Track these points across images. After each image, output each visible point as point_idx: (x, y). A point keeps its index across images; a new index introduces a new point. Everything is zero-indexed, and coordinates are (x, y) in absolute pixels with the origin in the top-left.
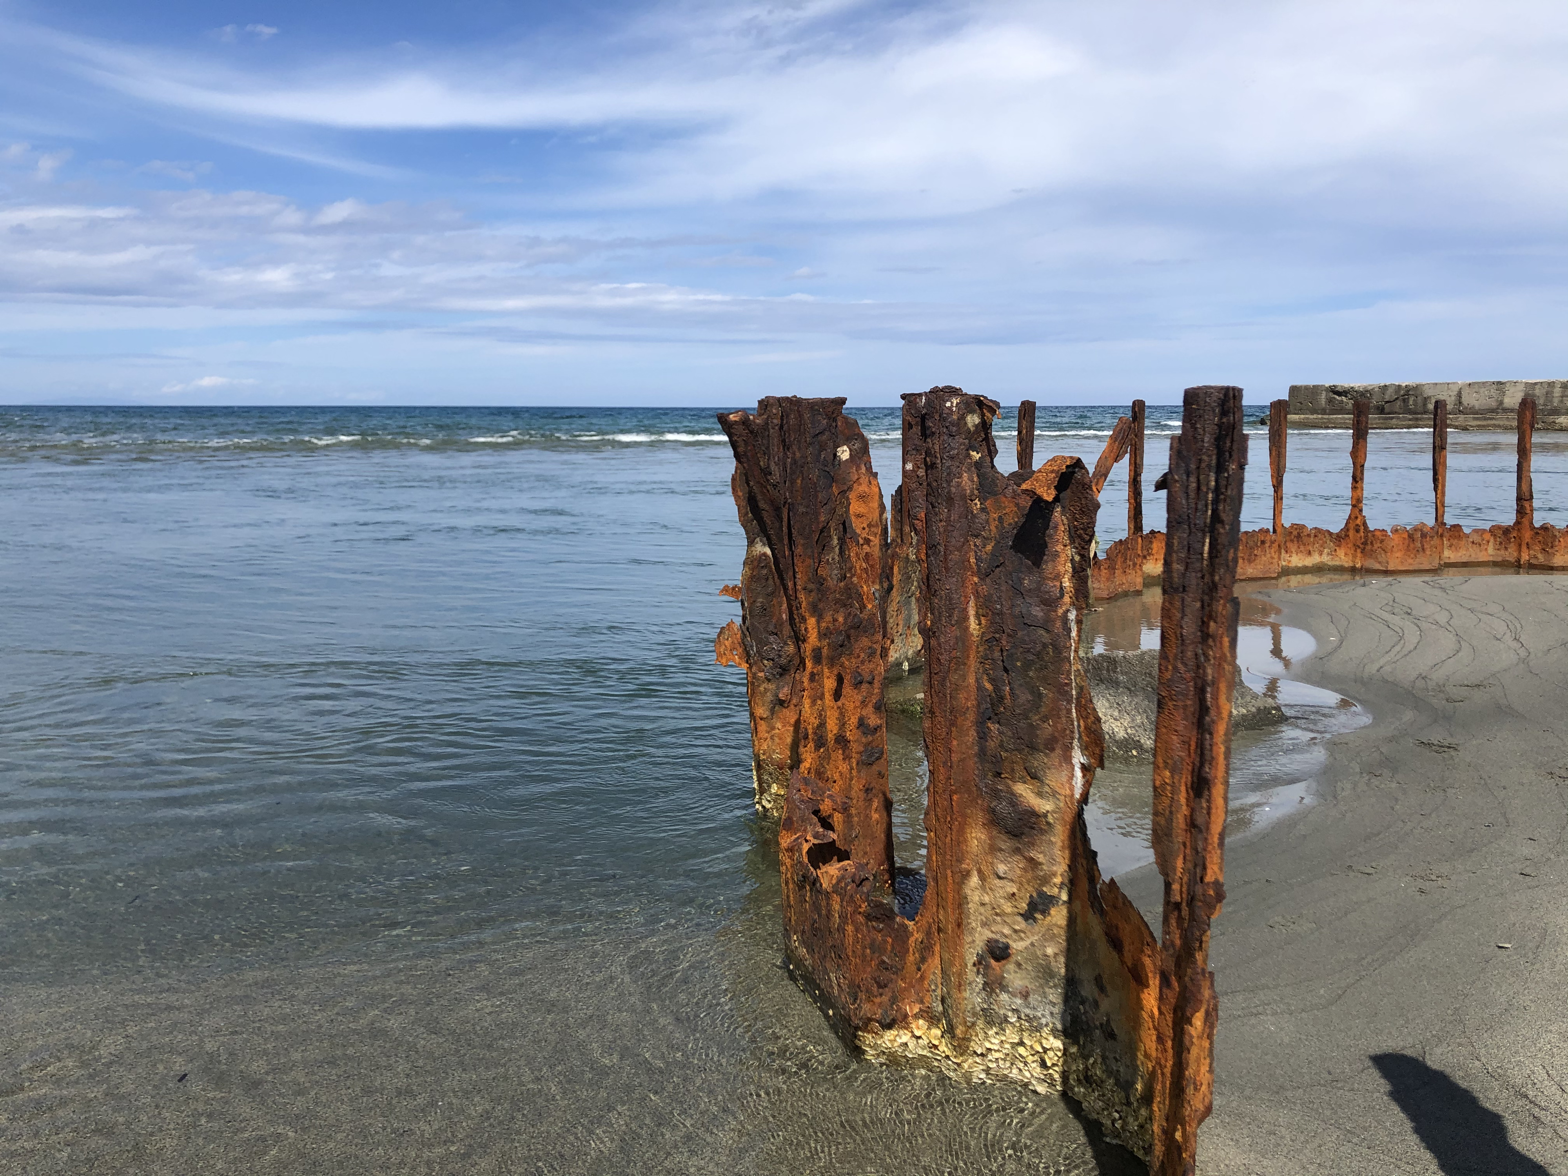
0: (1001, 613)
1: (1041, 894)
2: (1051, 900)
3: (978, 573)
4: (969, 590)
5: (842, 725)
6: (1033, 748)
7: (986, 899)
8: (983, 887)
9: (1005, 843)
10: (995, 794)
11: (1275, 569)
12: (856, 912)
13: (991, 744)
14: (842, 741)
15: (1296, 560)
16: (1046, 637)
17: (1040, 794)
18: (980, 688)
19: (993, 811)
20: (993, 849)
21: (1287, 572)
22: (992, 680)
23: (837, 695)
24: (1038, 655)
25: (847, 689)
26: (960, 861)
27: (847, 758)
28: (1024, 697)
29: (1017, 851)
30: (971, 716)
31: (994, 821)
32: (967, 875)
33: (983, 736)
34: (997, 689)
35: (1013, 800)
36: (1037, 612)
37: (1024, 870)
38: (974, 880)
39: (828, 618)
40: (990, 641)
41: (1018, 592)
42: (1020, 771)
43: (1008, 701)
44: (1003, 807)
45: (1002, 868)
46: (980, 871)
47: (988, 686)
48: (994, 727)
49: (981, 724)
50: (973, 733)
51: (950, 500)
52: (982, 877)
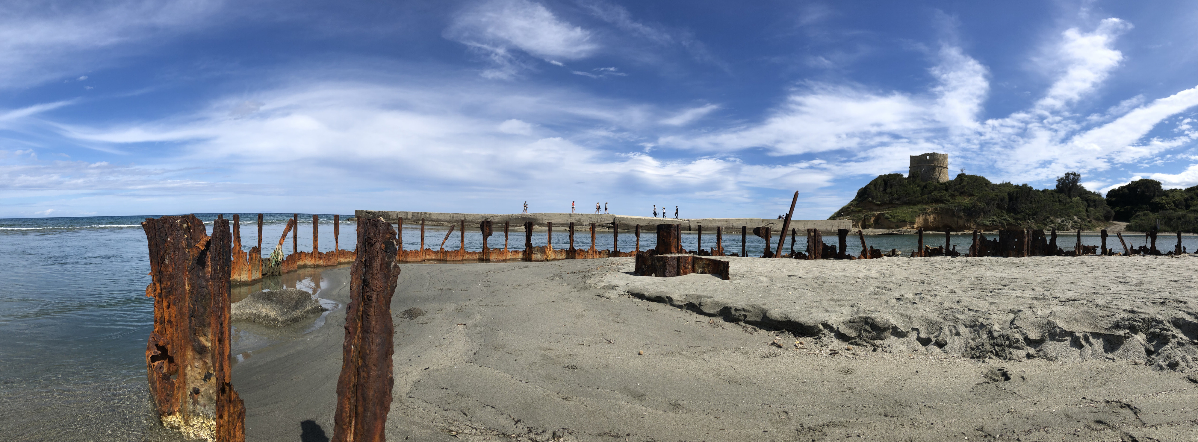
0: (194, 283)
1: (208, 374)
2: (211, 376)
3: (188, 271)
4: (186, 276)
5: (170, 317)
6: (204, 326)
7: (192, 374)
8: (191, 369)
9: (197, 355)
10: (195, 341)
11: (336, 262)
12: (159, 377)
13: (193, 324)
14: (170, 322)
15: (343, 260)
16: (207, 291)
17: (207, 341)
18: (189, 307)
19: (194, 346)
20: (194, 358)
21: (339, 264)
22: (192, 304)
23: (168, 307)
24: (205, 296)
25: (171, 306)
26: (185, 363)
27: (172, 327)
28: (201, 310)
29: (200, 358)
30: (187, 316)
31: (195, 348)
32: (187, 366)
33: (190, 322)
34: (194, 307)
35: (199, 342)
36: (204, 283)
37: (203, 365)
38: (189, 367)
39: (165, 283)
40: (192, 292)
41: (198, 277)
42: (201, 334)
43: (197, 311)
44: (196, 345)
45: (196, 364)
46: (191, 365)
47: (192, 306)
48: (193, 319)
49: (190, 318)
50: (188, 321)
51: (179, 249)
52: (191, 367)
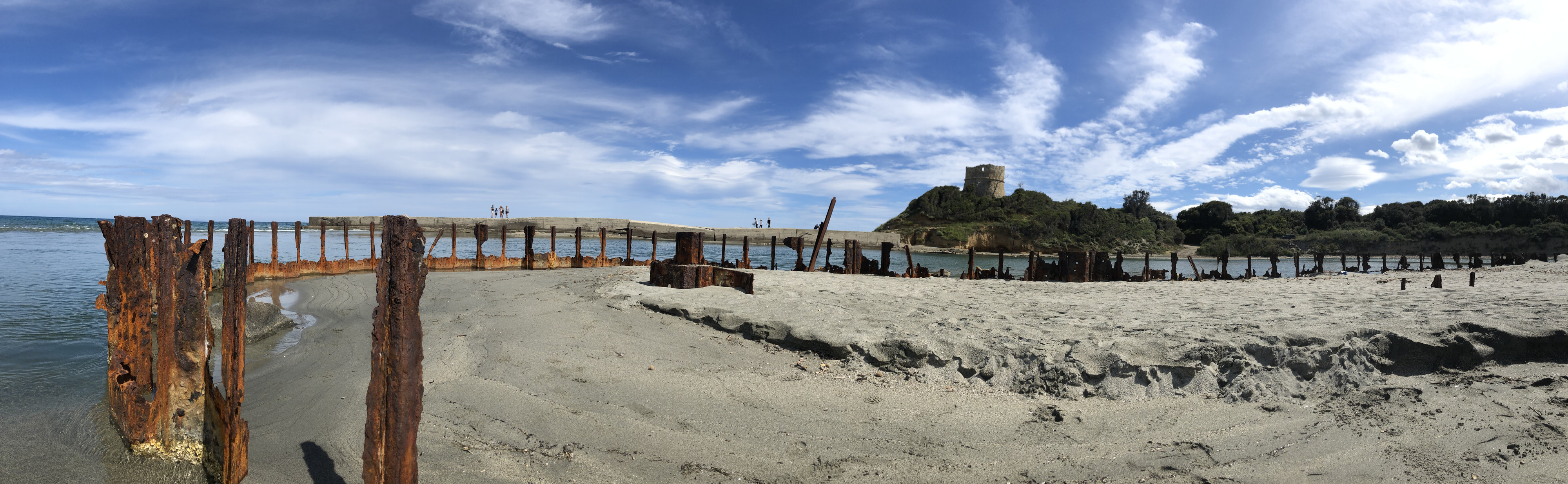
0: (183, 292)
1: (195, 392)
2: (198, 394)
3: (176, 278)
4: (173, 284)
5: (135, 331)
6: (193, 339)
7: (177, 394)
8: (176, 390)
9: (183, 374)
10: (180, 356)
11: (298, 274)
12: (131, 400)
13: (179, 338)
14: (134, 337)
15: (305, 271)
16: (198, 300)
17: (195, 356)
18: (176, 318)
19: (179, 362)
20: (179, 376)
21: (302, 275)
22: (180, 315)
23: (133, 320)
24: (195, 306)
25: (137, 318)
26: (168, 380)
27: (136, 343)
28: (190, 321)
29: (187, 376)
30: (173, 328)
31: (180, 366)
32: (170, 386)
33: (177, 335)
34: (181, 318)
35: (186, 358)
36: (195, 291)
37: (190, 383)
38: (173, 387)
39: (131, 292)
40: (179, 301)
41: (189, 284)
42: (188, 347)
43: (185, 323)
44: (183, 361)
45: (182, 383)
46: (175, 384)
47: (179, 317)
48: (180, 332)
49: (176, 331)
50: (173, 334)
51: (167, 252)
52: (176, 387)
